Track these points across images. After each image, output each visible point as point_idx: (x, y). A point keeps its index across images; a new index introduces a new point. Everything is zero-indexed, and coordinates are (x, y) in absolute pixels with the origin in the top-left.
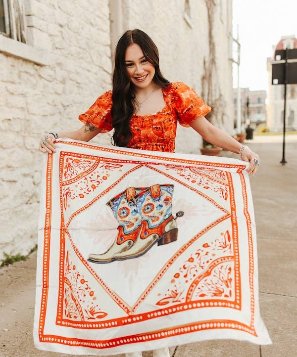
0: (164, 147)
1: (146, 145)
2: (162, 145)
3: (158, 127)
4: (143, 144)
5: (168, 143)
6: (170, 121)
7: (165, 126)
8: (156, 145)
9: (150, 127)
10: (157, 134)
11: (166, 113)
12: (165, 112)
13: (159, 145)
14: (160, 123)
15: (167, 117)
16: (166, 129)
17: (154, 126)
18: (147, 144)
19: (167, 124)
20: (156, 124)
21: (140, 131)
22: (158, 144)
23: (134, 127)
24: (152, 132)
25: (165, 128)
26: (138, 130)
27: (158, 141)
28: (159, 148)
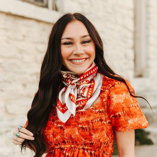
0: (93, 152)
1: (71, 147)
2: (91, 150)
3: (84, 127)
4: (68, 146)
5: (99, 148)
6: (101, 120)
7: (93, 127)
8: (83, 149)
9: (75, 126)
10: (83, 136)
11: (97, 111)
12: (96, 109)
13: (87, 150)
14: (87, 123)
15: (98, 115)
16: (95, 130)
17: (80, 126)
18: (73, 146)
19: (97, 124)
20: (83, 123)
21: (64, 130)
22: (86, 147)
23: (57, 124)
24: (77, 133)
25: (93, 129)
26: (61, 128)
27: (85, 144)
28: (87, 154)
